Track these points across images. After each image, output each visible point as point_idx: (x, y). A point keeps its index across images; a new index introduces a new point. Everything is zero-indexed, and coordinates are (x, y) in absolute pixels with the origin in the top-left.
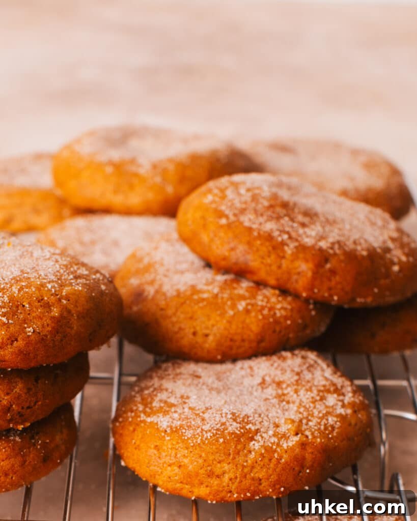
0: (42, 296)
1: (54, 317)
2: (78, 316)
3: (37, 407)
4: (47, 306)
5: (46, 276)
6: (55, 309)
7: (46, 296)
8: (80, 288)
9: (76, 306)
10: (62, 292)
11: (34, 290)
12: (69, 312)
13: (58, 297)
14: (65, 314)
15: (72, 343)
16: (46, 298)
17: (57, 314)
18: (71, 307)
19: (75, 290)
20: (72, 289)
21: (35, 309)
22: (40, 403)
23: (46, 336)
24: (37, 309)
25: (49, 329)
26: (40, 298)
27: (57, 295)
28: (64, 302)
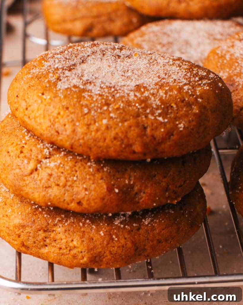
0: (183, 97)
1: (195, 114)
2: (211, 111)
3: (185, 185)
4: (189, 105)
5: (179, 79)
6: (195, 107)
7: (186, 97)
8: (208, 88)
9: (208, 103)
10: (196, 93)
11: (176, 93)
12: (205, 108)
13: (195, 97)
14: (203, 110)
15: (210, 133)
16: (187, 99)
17: (197, 111)
18: (206, 104)
19: (205, 90)
20: (202, 89)
21: (180, 109)
22: (188, 182)
23: (193, 129)
24: (182, 108)
25: (194, 123)
26: (182, 99)
27: (194, 95)
28: (200, 100)
